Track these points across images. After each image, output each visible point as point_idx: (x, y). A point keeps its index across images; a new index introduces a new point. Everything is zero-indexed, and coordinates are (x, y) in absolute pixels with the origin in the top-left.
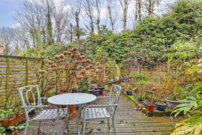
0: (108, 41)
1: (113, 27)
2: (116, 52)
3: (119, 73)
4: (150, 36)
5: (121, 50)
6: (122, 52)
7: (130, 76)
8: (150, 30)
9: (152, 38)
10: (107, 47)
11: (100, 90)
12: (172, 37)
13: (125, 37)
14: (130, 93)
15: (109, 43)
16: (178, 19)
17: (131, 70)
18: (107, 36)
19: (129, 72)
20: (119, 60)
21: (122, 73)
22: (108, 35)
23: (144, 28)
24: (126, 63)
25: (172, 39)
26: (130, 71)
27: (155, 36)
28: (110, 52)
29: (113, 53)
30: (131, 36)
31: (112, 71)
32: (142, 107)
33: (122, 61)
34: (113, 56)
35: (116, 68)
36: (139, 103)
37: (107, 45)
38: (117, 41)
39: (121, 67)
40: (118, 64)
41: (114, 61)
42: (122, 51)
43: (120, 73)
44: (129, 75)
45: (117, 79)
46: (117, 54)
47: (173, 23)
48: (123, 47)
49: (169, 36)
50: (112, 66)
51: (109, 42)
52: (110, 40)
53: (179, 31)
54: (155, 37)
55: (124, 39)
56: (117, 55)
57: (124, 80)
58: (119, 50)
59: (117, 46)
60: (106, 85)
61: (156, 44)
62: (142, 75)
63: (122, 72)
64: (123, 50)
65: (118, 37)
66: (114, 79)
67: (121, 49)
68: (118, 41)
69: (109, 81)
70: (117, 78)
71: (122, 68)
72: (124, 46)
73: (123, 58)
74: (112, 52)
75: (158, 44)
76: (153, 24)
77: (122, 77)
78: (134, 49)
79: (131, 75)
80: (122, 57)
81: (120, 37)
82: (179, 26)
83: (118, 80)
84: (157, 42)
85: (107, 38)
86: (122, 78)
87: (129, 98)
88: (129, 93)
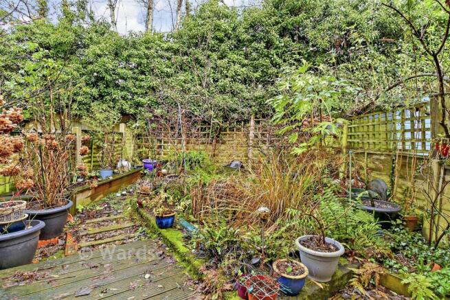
0: (94, 49)
1: (112, 15)
2: (123, 89)
3: (132, 148)
4: (215, 55)
5: (137, 83)
6: (139, 91)
7: (163, 157)
8: (216, 38)
9: (219, 62)
10: (90, 67)
11: (42, 224)
12: (263, 66)
13: (148, 48)
14: (170, 220)
15: (100, 56)
16: (277, 23)
17: (165, 142)
18: (94, 35)
19: (160, 147)
20: (132, 111)
21: (139, 150)
22: (96, 32)
23: (202, 31)
24: (152, 121)
25: (262, 71)
26: (162, 144)
27: (226, 56)
28: (102, 86)
29: (111, 90)
30: (165, 46)
31: (106, 145)
32: (223, 291)
33: (139, 116)
34: (114, 100)
35: (121, 134)
36: (208, 268)
37: (91, 63)
38: (125, 53)
39: (136, 132)
40: (128, 124)
41: (115, 115)
42: (140, 87)
43: (134, 149)
44: (159, 154)
45: (123, 167)
46: (124, 93)
47: (268, 32)
48: (143, 76)
49: (256, 62)
50: (108, 129)
51: (99, 52)
52: (100, 46)
53: (277, 54)
54: (226, 60)
55: (147, 52)
56: (124, 98)
57: (145, 168)
58: (130, 84)
59: (124, 70)
60: (82, 192)
61: (227, 77)
62: (194, 154)
63: (139, 147)
64: (143, 84)
65: (127, 43)
66: (115, 167)
67: (137, 79)
68: (129, 56)
69: (97, 177)
70: (125, 165)
71: (138, 136)
72: (145, 74)
73: (142, 106)
74: (107, 86)
75: (232, 77)
76: (224, 24)
77: (141, 160)
78: (173, 84)
79: (164, 154)
80: (138, 105)
81: (134, 45)
82: (278, 43)
83: (126, 170)
84: (230, 73)
85: (91, 38)
86: (140, 164)
87: (165, 239)
88: (164, 222)
